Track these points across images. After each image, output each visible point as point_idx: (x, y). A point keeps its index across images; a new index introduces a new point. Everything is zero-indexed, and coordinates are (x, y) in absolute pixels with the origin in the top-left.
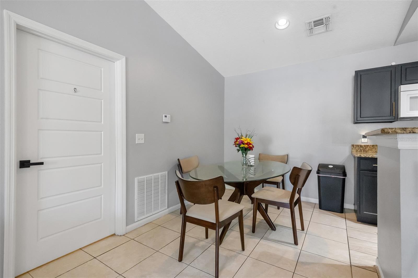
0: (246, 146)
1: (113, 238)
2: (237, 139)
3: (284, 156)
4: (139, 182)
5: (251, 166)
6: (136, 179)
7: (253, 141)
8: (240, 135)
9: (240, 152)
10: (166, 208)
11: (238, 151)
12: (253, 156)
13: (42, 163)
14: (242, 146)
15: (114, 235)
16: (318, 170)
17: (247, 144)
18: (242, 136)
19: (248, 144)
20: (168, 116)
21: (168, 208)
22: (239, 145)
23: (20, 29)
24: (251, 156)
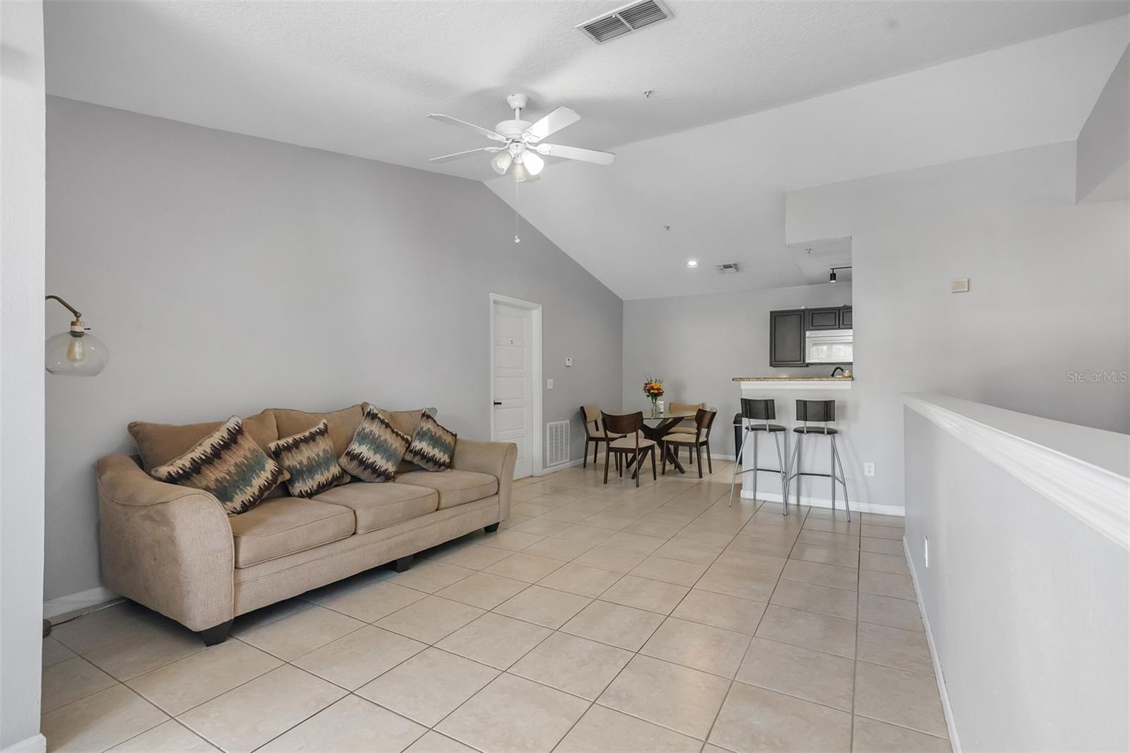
0: (656, 391)
1: (531, 479)
2: (646, 384)
3: (700, 405)
4: (551, 428)
5: (661, 413)
6: (548, 424)
7: (664, 387)
8: (649, 380)
9: (650, 397)
10: (569, 460)
11: (648, 396)
12: (663, 402)
13: (500, 403)
14: (652, 391)
15: (532, 476)
16: (735, 419)
17: (656, 389)
18: (651, 381)
19: (658, 389)
20: (571, 359)
21: (571, 460)
22: (649, 391)
23: (495, 302)
24: (661, 403)
